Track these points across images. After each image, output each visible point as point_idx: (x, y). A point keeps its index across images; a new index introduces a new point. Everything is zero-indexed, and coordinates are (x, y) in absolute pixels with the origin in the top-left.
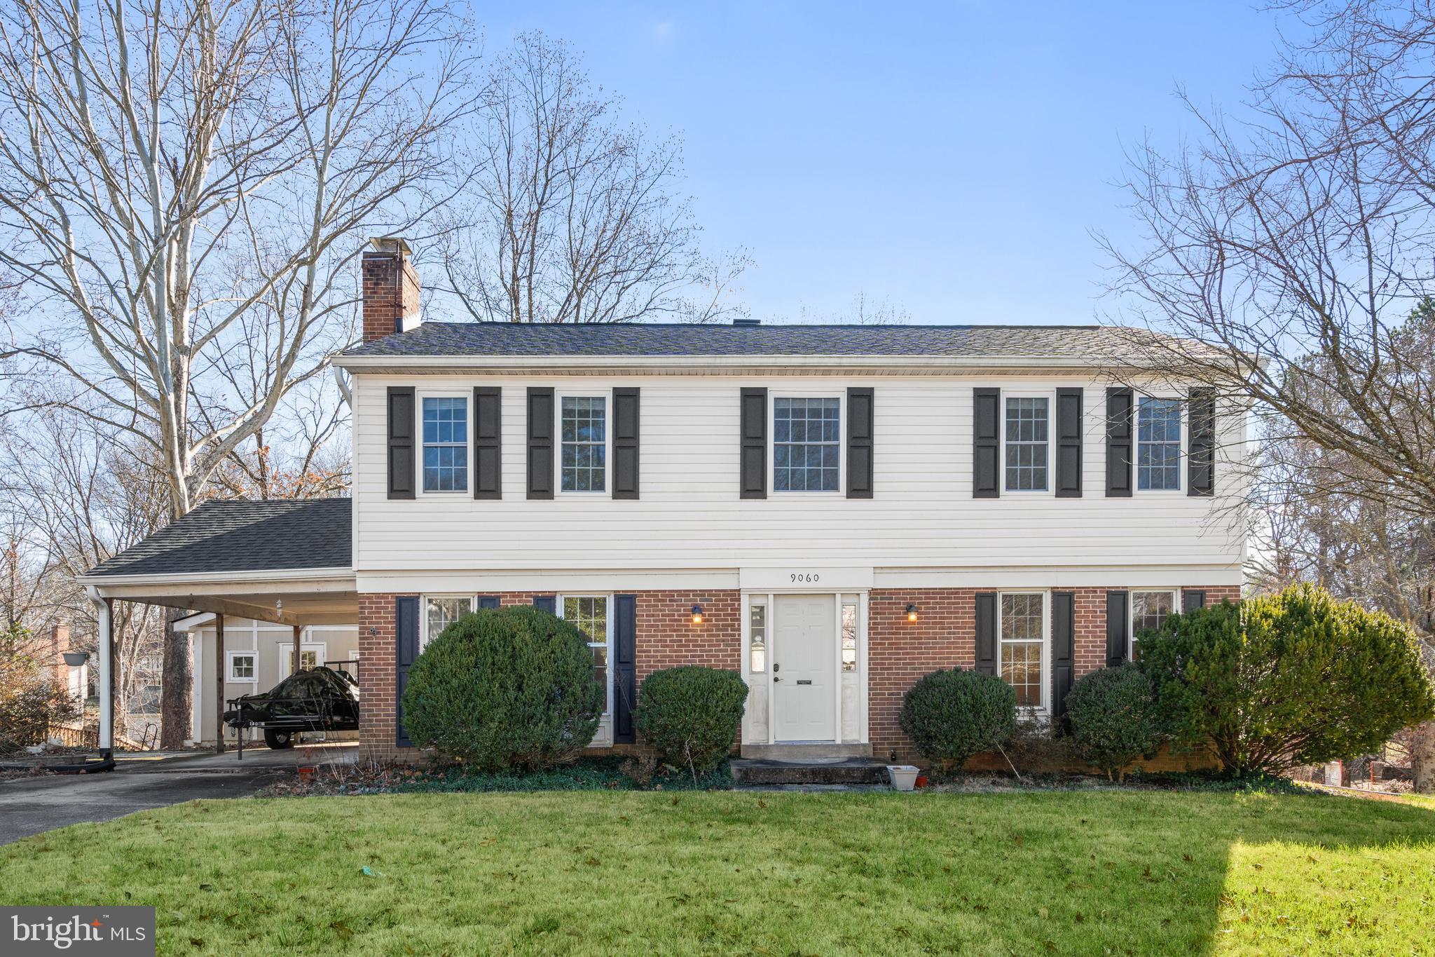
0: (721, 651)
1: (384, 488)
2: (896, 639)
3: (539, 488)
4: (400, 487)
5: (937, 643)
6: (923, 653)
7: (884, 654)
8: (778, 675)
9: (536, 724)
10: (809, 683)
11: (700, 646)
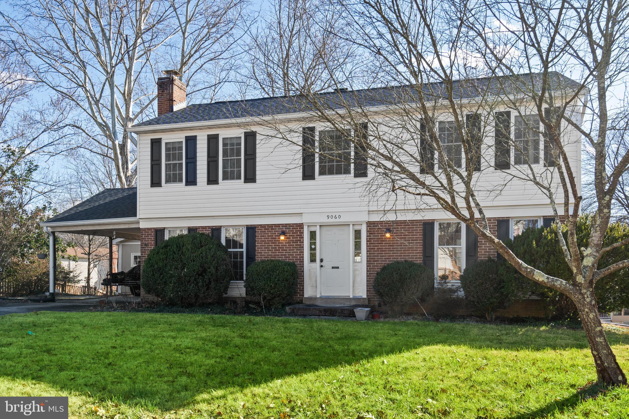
0: (294, 252)
1: (149, 182)
2: (381, 246)
3: (212, 180)
4: (155, 182)
5: (402, 248)
6: (395, 253)
7: (375, 254)
8: (322, 264)
9: (190, 285)
10: (338, 268)
11: (285, 250)
